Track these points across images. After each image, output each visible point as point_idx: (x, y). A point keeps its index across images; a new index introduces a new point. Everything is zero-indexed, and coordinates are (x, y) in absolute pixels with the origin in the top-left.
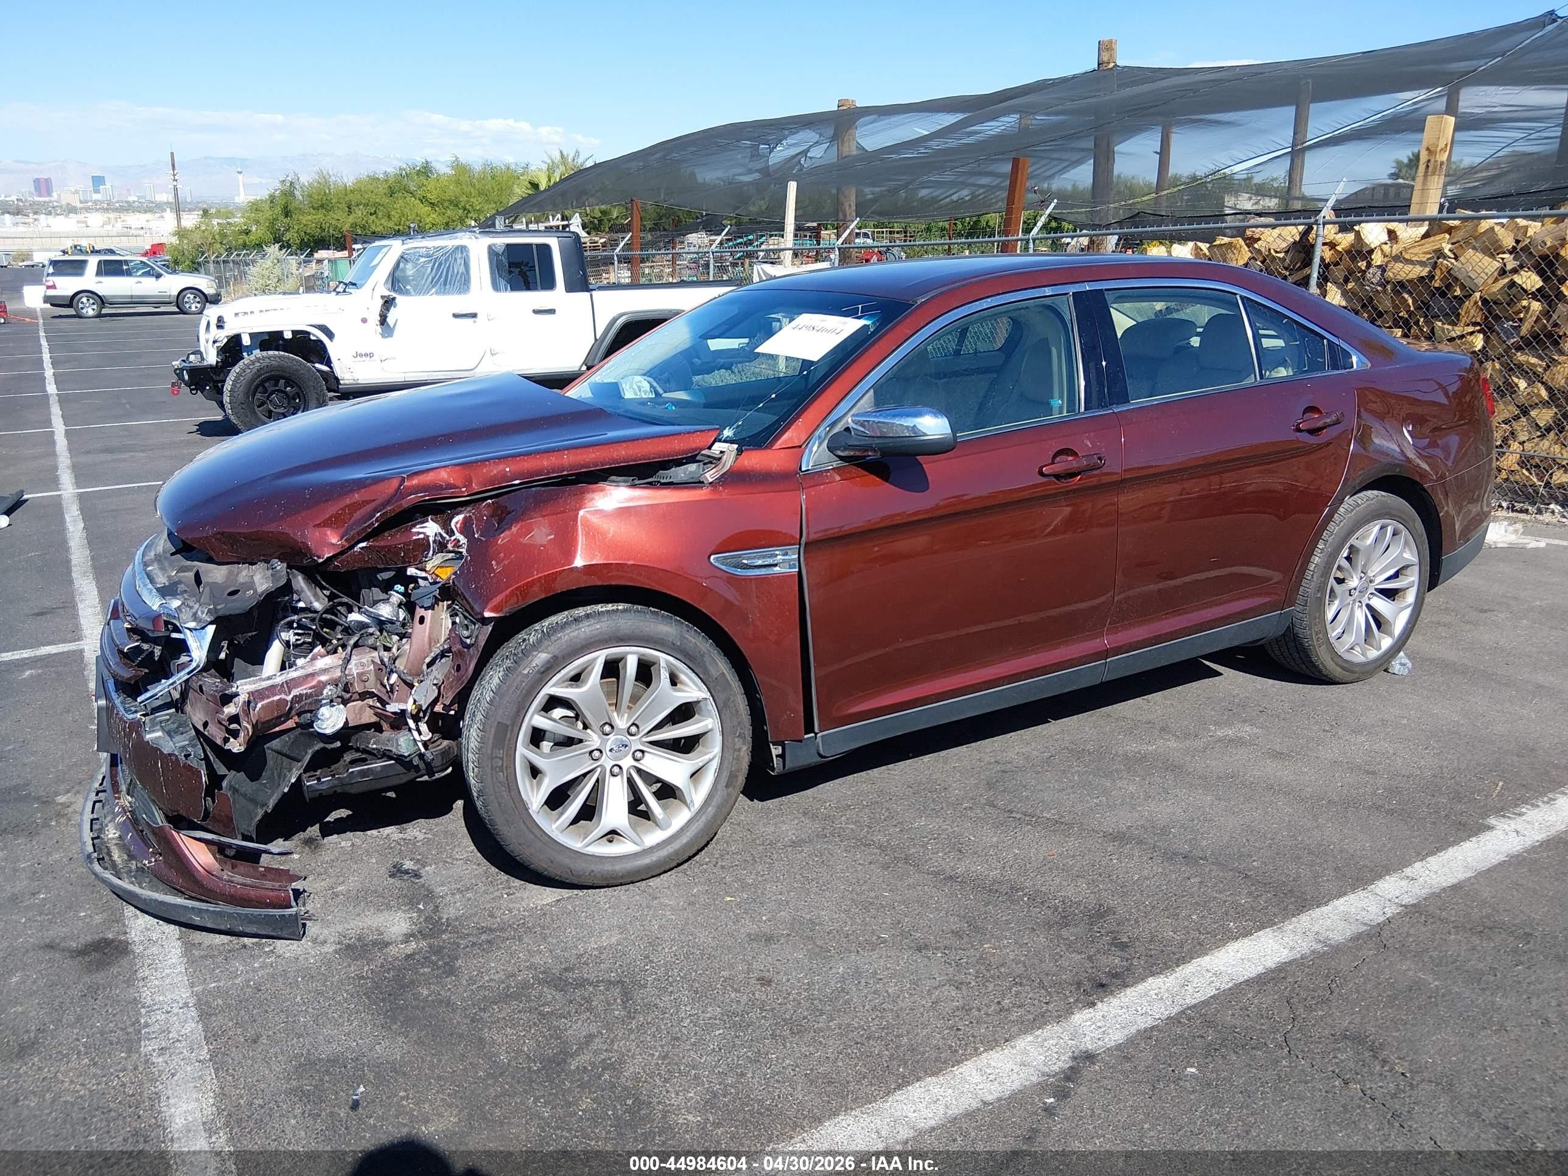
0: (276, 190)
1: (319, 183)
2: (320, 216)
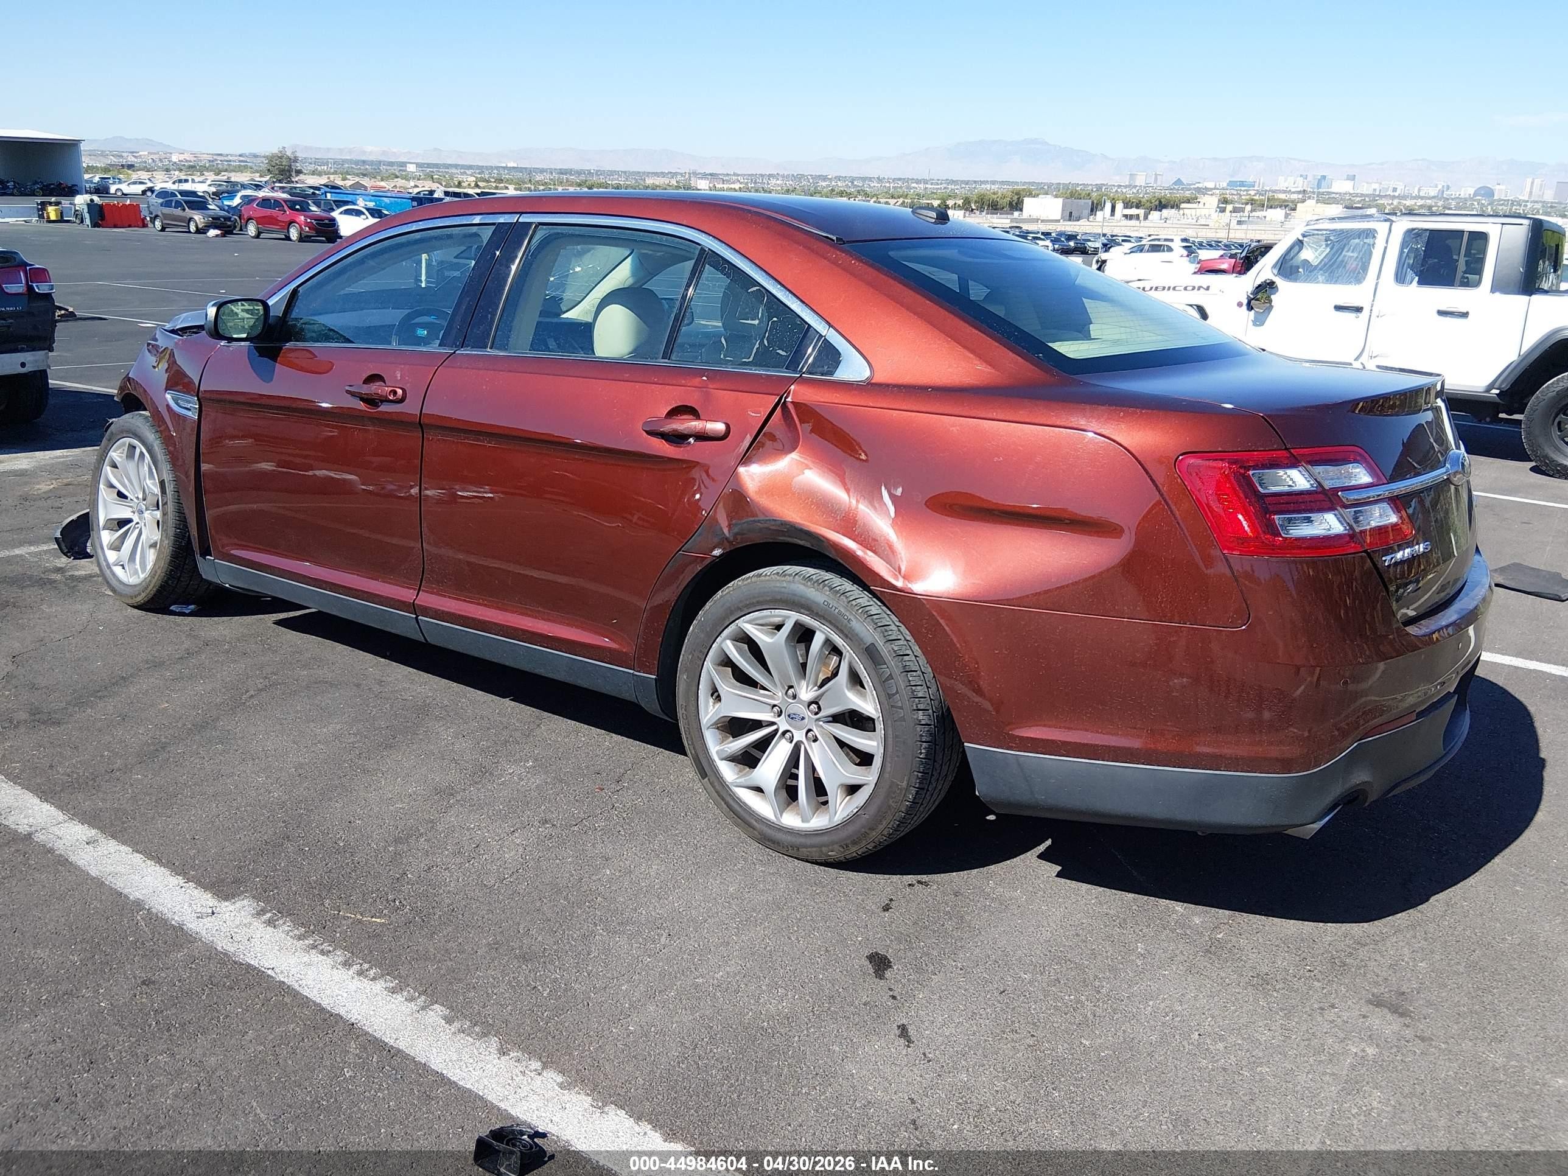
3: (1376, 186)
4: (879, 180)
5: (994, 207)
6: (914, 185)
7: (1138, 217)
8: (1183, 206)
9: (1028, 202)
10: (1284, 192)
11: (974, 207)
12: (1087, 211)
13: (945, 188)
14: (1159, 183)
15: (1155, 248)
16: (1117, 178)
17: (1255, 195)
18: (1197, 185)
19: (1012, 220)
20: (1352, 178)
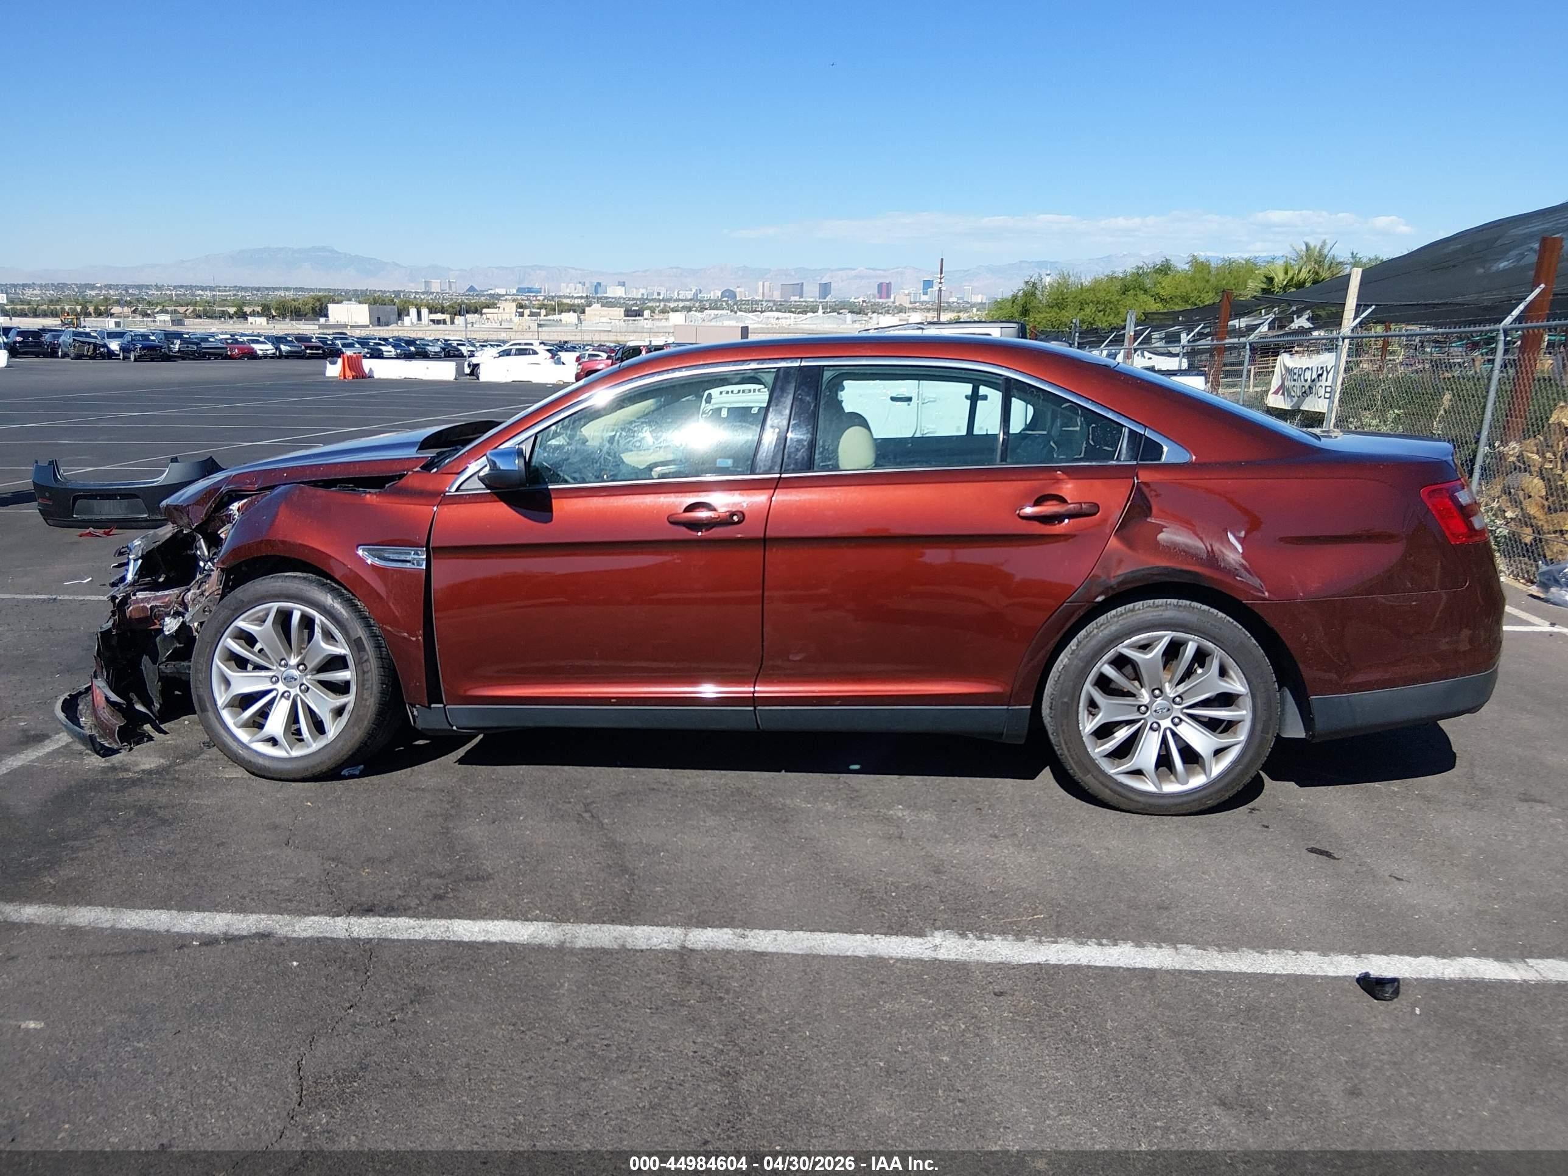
0: (1019, 290)
1: (1059, 283)
2: (1052, 314)
3: (643, 291)
4: (158, 288)
5: (298, 314)
6: (200, 292)
7: (444, 321)
8: (485, 311)
9: (332, 307)
10: (568, 297)
11: (274, 314)
12: (394, 317)
13: (234, 295)
14: (454, 290)
15: (521, 352)
16: (412, 285)
17: (544, 300)
18: (489, 292)
19: (321, 326)
20: (623, 284)
